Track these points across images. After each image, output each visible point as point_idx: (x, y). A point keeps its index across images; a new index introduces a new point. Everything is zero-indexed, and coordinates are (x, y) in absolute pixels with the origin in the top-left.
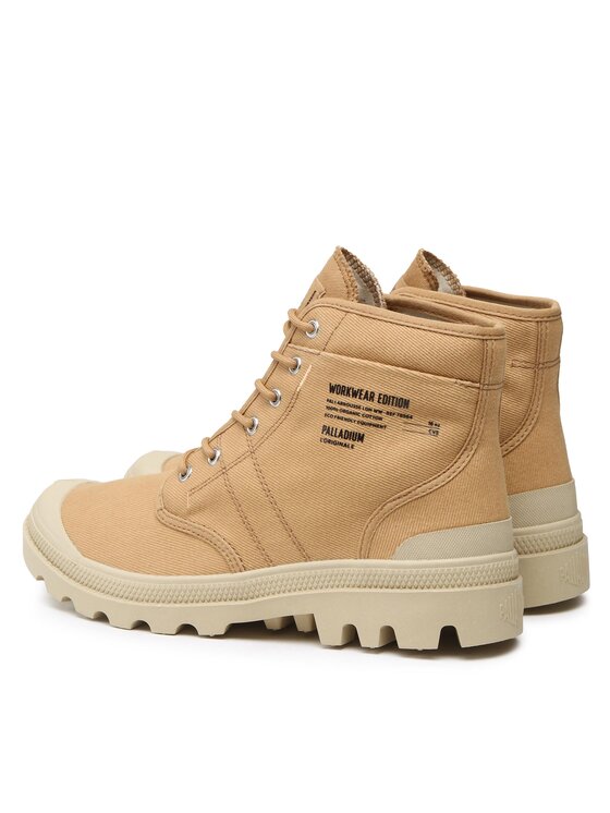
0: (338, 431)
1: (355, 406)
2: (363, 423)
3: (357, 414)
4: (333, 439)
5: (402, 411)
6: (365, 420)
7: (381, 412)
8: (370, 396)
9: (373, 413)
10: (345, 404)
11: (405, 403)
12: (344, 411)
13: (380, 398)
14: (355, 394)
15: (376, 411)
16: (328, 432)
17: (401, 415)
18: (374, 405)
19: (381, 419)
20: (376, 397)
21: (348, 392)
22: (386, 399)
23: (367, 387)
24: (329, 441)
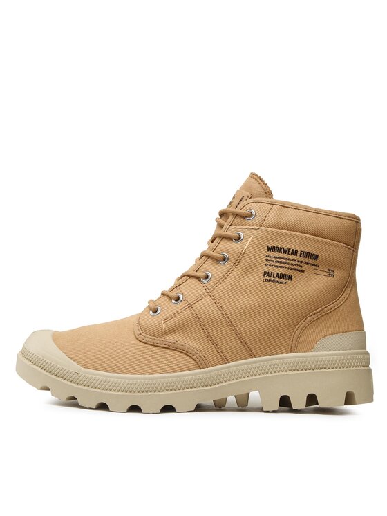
0: (276, 274)
1: (286, 259)
2: (291, 269)
3: (288, 263)
4: (272, 279)
5: (314, 262)
6: (293, 267)
7: (301, 262)
8: (295, 253)
9: (297, 263)
10: (279, 258)
11: (315, 257)
12: (279, 262)
13: (301, 254)
14: (285, 252)
15: (298, 262)
16: (268, 275)
17: (313, 265)
18: (298, 258)
19: (301, 266)
20: (299, 253)
21: (281, 250)
22: (305, 254)
23: (293, 247)
24: (270, 281)
